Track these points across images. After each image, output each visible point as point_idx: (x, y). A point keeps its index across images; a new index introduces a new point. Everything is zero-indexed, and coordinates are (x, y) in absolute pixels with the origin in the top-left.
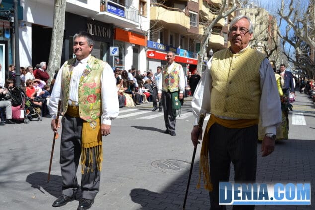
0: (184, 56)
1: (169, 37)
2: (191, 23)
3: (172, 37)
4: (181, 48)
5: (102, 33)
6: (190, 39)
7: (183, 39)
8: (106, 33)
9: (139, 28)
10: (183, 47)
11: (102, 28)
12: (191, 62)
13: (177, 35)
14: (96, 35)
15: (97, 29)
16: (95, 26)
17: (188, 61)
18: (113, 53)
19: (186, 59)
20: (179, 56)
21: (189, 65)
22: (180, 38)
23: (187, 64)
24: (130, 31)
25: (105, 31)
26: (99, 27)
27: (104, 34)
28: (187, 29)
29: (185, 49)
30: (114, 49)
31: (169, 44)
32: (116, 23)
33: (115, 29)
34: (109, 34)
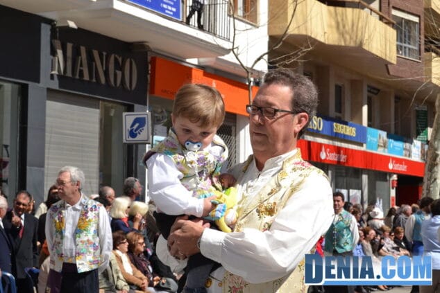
0: (380, 151)
1: (332, 91)
2: (399, 48)
3: (339, 90)
4: (369, 125)
5: (106, 73)
6: (397, 98)
7: (376, 99)
8: (119, 73)
9: (230, 57)
10: (377, 121)
11: (108, 57)
12: (402, 168)
13: (355, 84)
14: (86, 77)
15: (91, 59)
16: (83, 49)
17: (391, 166)
18: (133, 134)
19: (386, 159)
20: (364, 148)
21: (395, 177)
22: (365, 94)
23: (391, 174)
24: (200, 67)
25: (118, 66)
26: (96, 53)
27: (116, 77)
28: (386, 64)
29: (382, 129)
30: (136, 121)
31: (332, 112)
32: (155, 43)
33: (154, 59)
34: (130, 76)
